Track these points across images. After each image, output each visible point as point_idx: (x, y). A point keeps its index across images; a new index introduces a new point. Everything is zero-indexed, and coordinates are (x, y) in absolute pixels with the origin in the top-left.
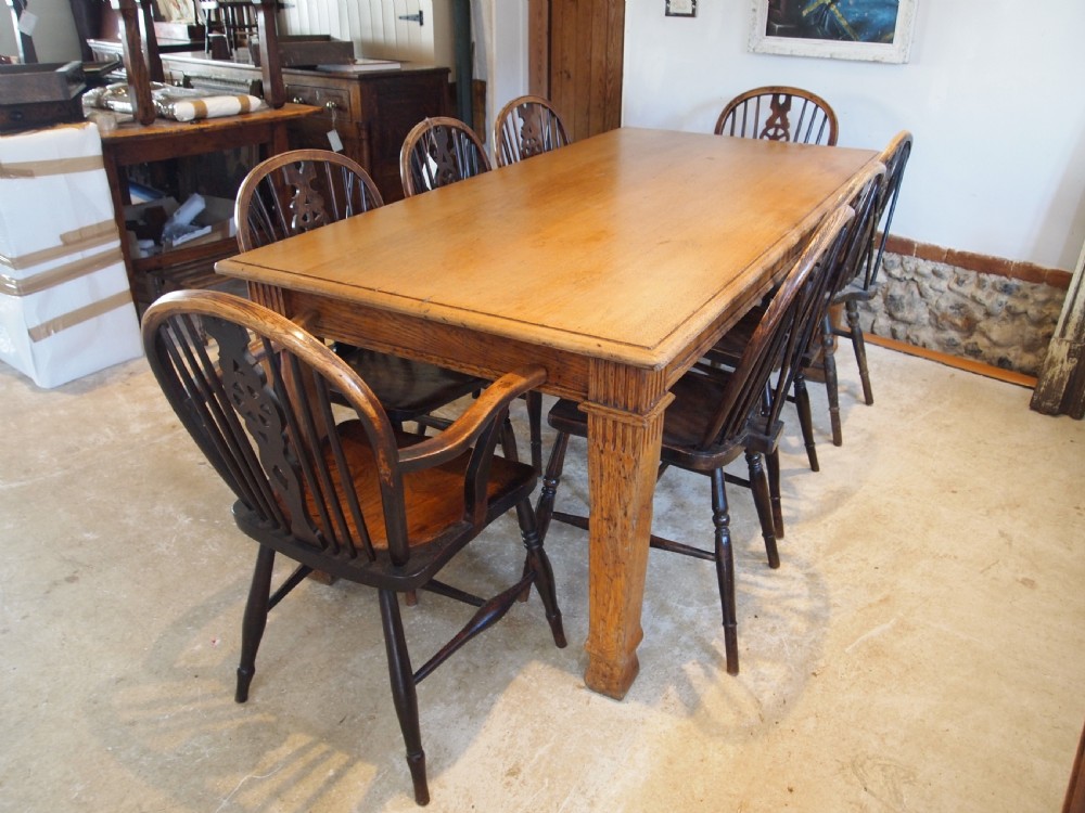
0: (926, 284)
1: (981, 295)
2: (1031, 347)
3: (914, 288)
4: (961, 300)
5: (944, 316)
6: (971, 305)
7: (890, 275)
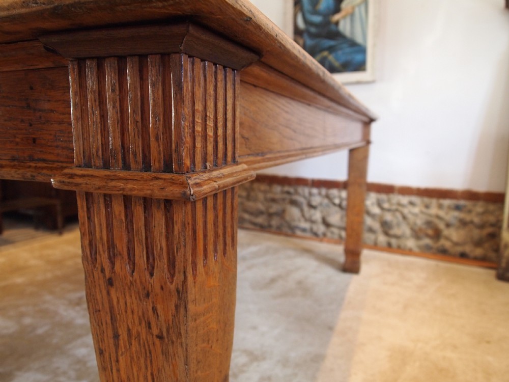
0: (406, 211)
1: (442, 213)
2: (478, 243)
3: (398, 215)
4: (430, 219)
5: (420, 230)
6: (437, 221)
7: (382, 208)
